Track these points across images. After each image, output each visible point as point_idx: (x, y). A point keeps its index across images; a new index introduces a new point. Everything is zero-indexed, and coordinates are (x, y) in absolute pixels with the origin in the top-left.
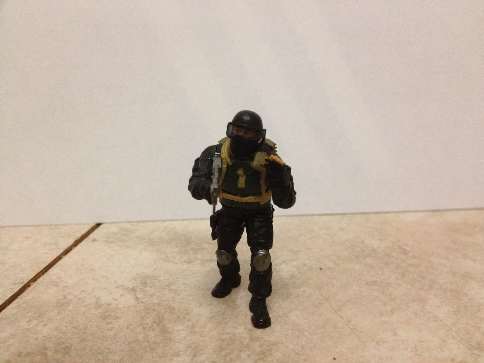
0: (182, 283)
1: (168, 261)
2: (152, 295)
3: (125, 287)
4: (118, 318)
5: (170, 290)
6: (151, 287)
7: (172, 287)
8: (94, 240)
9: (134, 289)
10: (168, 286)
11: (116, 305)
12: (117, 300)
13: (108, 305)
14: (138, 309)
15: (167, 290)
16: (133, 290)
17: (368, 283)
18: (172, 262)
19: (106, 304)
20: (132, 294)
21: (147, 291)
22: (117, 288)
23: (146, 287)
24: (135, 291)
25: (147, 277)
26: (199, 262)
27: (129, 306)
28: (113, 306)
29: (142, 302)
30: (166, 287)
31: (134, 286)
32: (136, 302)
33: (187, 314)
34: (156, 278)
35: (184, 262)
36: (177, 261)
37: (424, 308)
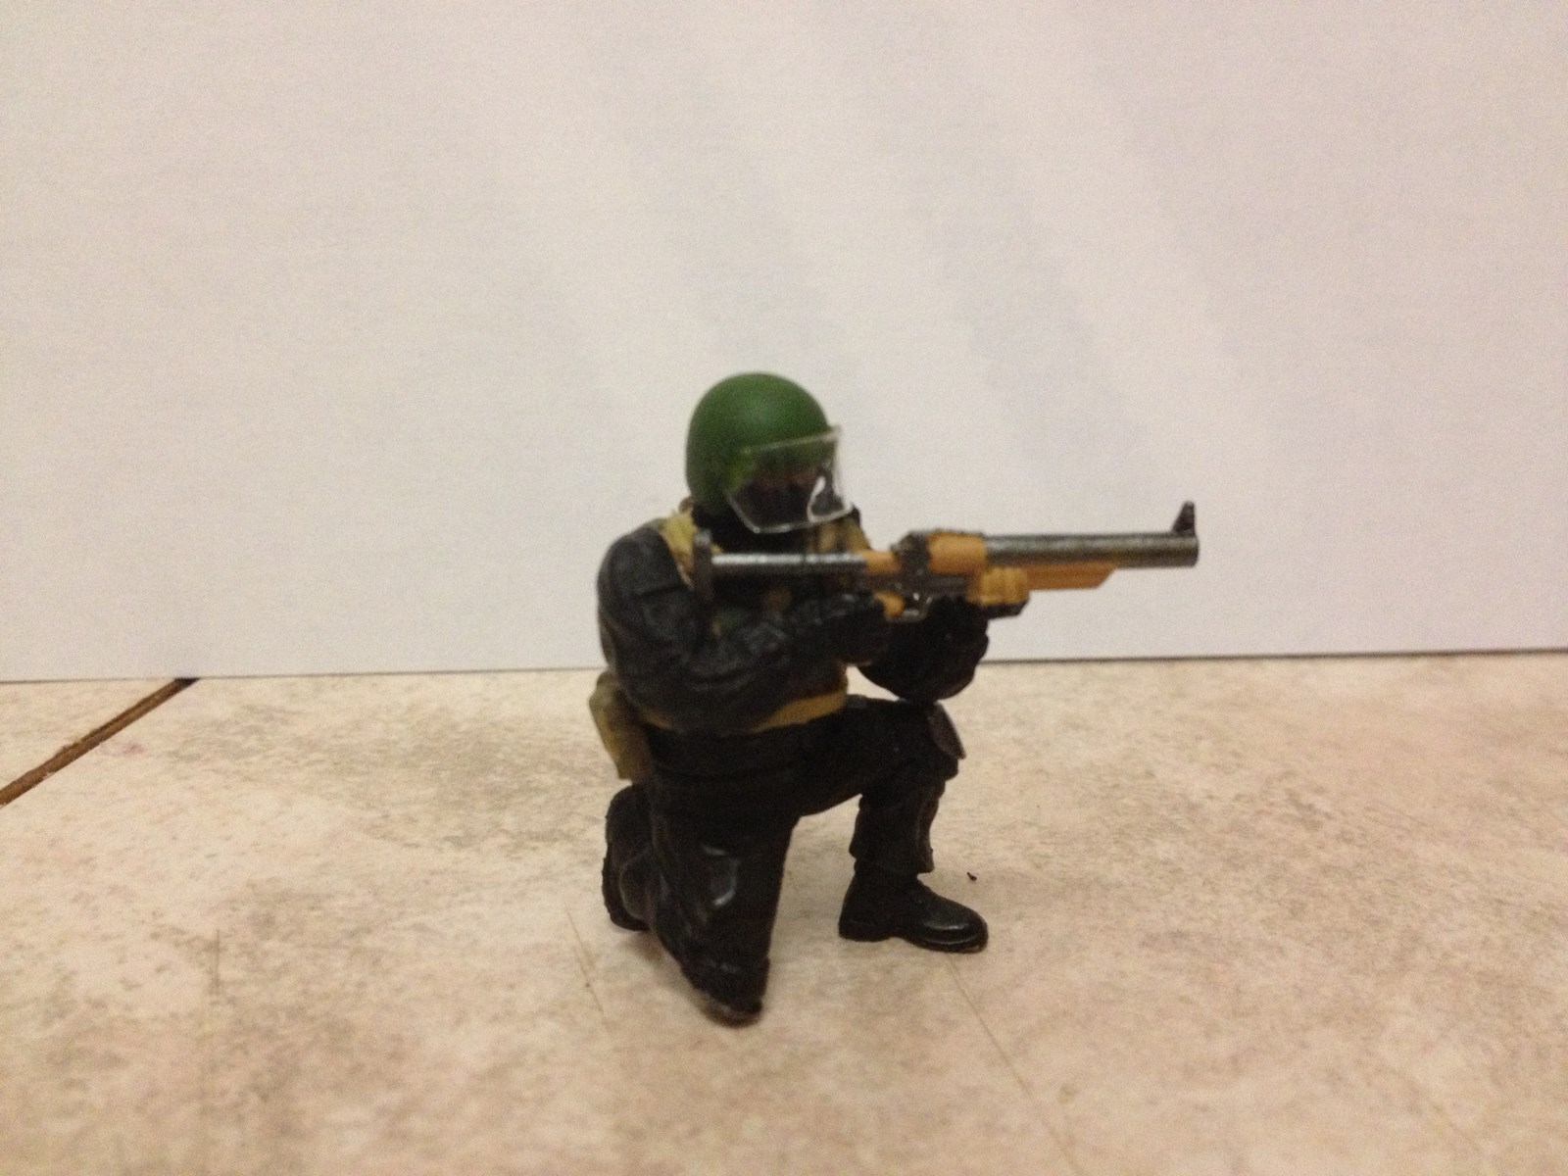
0: (415, 925)
1: (384, 837)
2: (279, 973)
3: (186, 937)
4: (114, 1061)
5: (357, 951)
6: (285, 939)
7: (368, 942)
8: (134, 749)
9: (218, 943)
10: (352, 934)
11: (128, 1008)
12: (138, 986)
13: (99, 1004)
14: (207, 1028)
15: (345, 952)
16: (215, 947)
17: (1150, 941)
18: (395, 839)
19: (89, 1001)
20: (202, 965)
21: (266, 954)
22: (155, 936)
23: (268, 937)
24: (218, 950)
25: (283, 897)
26: (503, 839)
27: (174, 1016)
28: (114, 1011)
29: (232, 1001)
30: (345, 942)
31: (218, 936)
32: (208, 999)
33: (396, 1056)
34: (316, 901)
35: (447, 839)
36: (417, 839)
37: (1369, 1054)
